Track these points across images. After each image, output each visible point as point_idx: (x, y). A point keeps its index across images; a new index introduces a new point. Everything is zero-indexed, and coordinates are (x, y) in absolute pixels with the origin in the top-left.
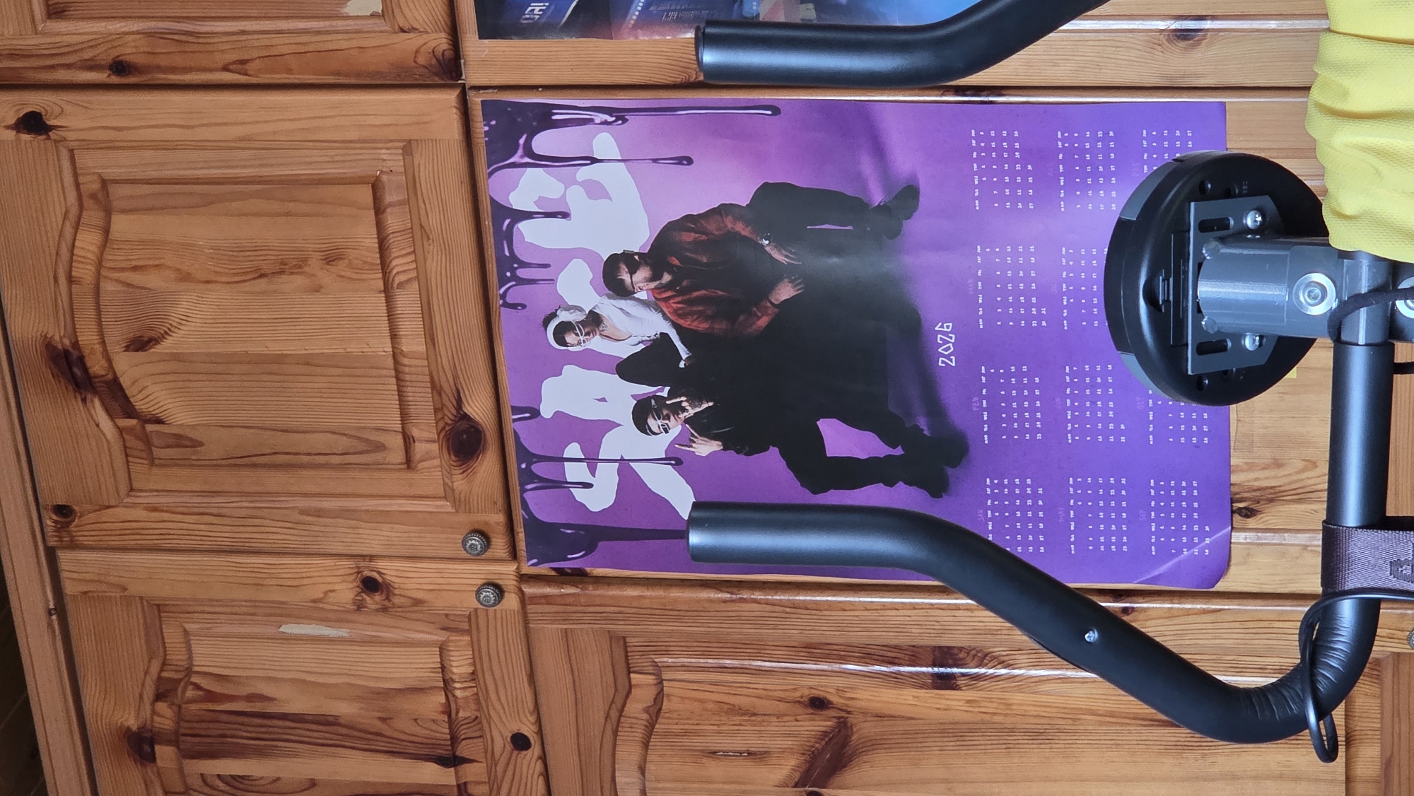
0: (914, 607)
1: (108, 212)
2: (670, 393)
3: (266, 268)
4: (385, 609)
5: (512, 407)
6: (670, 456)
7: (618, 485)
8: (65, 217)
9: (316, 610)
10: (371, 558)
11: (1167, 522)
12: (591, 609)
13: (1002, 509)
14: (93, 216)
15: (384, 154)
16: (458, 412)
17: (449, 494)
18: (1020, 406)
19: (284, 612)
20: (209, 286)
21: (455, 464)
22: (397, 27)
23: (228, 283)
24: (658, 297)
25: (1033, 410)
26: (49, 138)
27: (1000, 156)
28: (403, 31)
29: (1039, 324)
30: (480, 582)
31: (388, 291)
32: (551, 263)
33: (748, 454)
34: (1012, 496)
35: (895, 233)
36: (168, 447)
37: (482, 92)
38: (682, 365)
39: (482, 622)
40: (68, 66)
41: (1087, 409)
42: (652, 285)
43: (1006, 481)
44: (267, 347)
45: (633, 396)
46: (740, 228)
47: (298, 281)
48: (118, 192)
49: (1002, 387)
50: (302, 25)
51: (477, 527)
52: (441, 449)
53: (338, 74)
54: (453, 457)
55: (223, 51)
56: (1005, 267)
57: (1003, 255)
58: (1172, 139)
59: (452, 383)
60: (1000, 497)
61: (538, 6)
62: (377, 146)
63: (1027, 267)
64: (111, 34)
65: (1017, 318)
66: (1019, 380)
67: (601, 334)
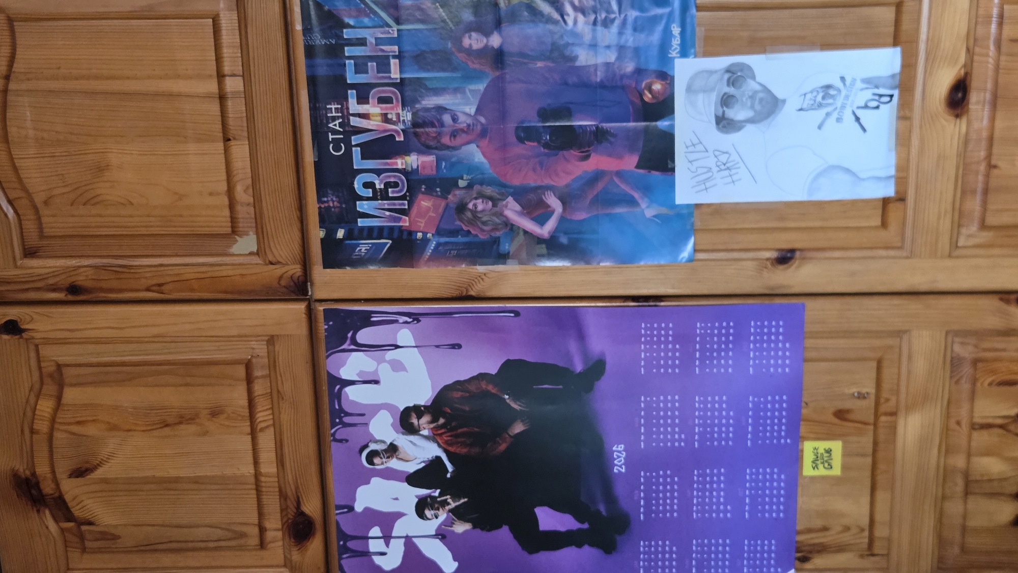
1: (61, 386)
2: (441, 495)
3: (170, 420)
5: (334, 505)
6: (438, 533)
7: (404, 553)
8: (31, 390)
13: (650, 560)
14: (50, 388)
15: (254, 344)
16: (297, 510)
17: (288, 563)
18: (665, 496)
20: (130, 433)
21: (293, 544)
22: (267, 262)
23: (143, 431)
24: (435, 433)
25: (672, 498)
26: (22, 337)
27: (659, 339)
28: (271, 263)
29: (680, 444)
31: (253, 434)
32: (366, 413)
33: (489, 530)
34: (656, 552)
35: (590, 388)
36: (97, 540)
37: (323, 303)
38: (449, 475)
40: (38, 289)
41: (707, 497)
42: (432, 426)
43: (653, 543)
44: (168, 472)
45: (417, 497)
46: (490, 388)
47: (192, 428)
48: (68, 372)
49: (654, 484)
50: (202, 260)
52: (283, 535)
53: (226, 292)
54: (292, 539)
55: (146, 278)
56: (658, 409)
57: (658, 402)
58: (770, 326)
59: (294, 492)
60: (649, 553)
61: (364, 247)
62: (250, 339)
63: (673, 409)
64: (68, 267)
65: (665, 441)
66: (665, 480)
67: (397, 458)
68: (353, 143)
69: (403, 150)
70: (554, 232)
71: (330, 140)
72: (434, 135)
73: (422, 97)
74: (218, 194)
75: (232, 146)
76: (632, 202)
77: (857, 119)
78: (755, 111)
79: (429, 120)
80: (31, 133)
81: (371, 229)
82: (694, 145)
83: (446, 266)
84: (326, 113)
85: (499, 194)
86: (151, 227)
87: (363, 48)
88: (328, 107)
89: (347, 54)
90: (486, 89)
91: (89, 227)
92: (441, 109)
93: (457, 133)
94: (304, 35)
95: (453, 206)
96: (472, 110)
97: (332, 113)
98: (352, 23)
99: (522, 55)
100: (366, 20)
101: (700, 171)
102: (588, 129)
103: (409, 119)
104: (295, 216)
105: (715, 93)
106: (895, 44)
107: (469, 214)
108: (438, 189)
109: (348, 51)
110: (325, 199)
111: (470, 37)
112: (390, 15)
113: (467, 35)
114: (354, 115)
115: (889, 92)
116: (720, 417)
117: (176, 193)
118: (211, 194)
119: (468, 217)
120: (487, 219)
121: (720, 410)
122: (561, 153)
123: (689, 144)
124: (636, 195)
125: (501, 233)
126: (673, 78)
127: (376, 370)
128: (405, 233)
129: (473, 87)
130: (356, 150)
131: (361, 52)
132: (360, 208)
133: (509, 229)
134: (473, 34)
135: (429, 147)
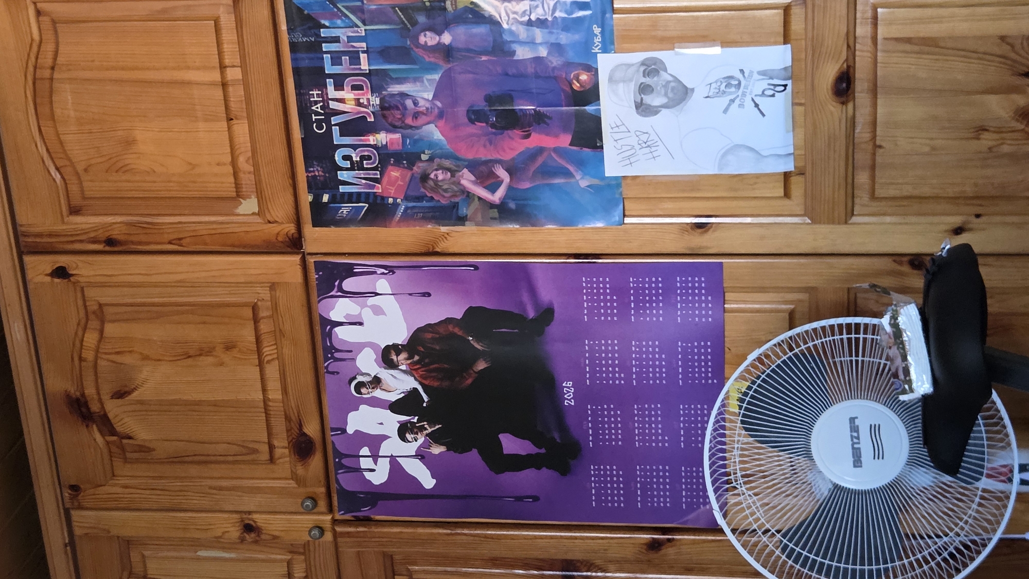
0: (552, 537)
1: (103, 322)
2: (419, 421)
3: (192, 353)
4: (256, 542)
5: (331, 428)
7: (390, 470)
8: (78, 324)
9: (218, 543)
10: (250, 513)
11: (692, 490)
12: (373, 540)
13: (600, 482)
14: (94, 323)
15: (259, 290)
16: (300, 432)
17: (294, 477)
18: (610, 426)
19: (197, 544)
20: (159, 363)
21: (298, 460)
22: (267, 221)
23: (171, 361)
24: (412, 368)
26: (70, 281)
27: (598, 291)
28: (270, 222)
29: (620, 382)
30: (311, 526)
31: (261, 365)
32: (353, 350)
33: (461, 453)
34: (605, 476)
35: (541, 333)
36: (135, 452)
37: (314, 256)
38: (425, 405)
39: (312, 548)
40: (81, 241)
41: (646, 429)
42: (409, 362)
43: (602, 467)
44: (192, 396)
45: (399, 422)
46: (457, 330)
47: (210, 360)
48: (108, 311)
49: (600, 416)
50: (213, 219)
51: (310, 495)
52: (290, 452)
54: (297, 457)
55: (169, 233)
56: (601, 352)
57: (600, 345)
58: (693, 282)
59: (296, 415)
60: (599, 476)
61: (345, 209)
62: (255, 285)
63: (613, 351)
64: (105, 224)
65: (607, 379)
66: (609, 413)
67: (380, 389)
68: (333, 123)
69: (372, 129)
70: (504, 199)
71: (314, 120)
72: (399, 116)
73: (387, 85)
74: (225, 164)
75: (234, 124)
76: (568, 174)
77: (757, 105)
78: (668, 98)
79: (394, 104)
80: (72, 113)
81: (351, 194)
82: (618, 126)
83: (415, 226)
84: (310, 98)
85: (456, 166)
86: (173, 190)
87: (338, 44)
88: (311, 93)
89: (324, 50)
90: (440, 79)
91: (121, 191)
92: (404, 95)
93: (418, 115)
94: (289, 34)
95: (419, 176)
97: (314, 98)
98: (327, 24)
99: (469, 50)
100: (339, 22)
101: (625, 148)
102: (528, 113)
104: (288, 183)
105: (634, 83)
106: (786, 42)
107: (431, 183)
108: (405, 162)
109: (325, 47)
110: (312, 169)
111: (425, 36)
112: (358, 18)
113: (422, 34)
114: (333, 100)
115: (784, 83)
116: (654, 360)
117: (190, 164)
118: (218, 164)
119: (431, 186)
120: (447, 187)
121: (654, 353)
122: (506, 132)
123: (614, 125)
124: (571, 168)
125: (459, 199)
126: (597, 70)
127: (361, 312)
128: (379, 198)
129: (429, 77)
130: (335, 129)
131: (335, 48)
132: (340, 177)
133: (466, 196)
134: (427, 33)
135: (395, 127)
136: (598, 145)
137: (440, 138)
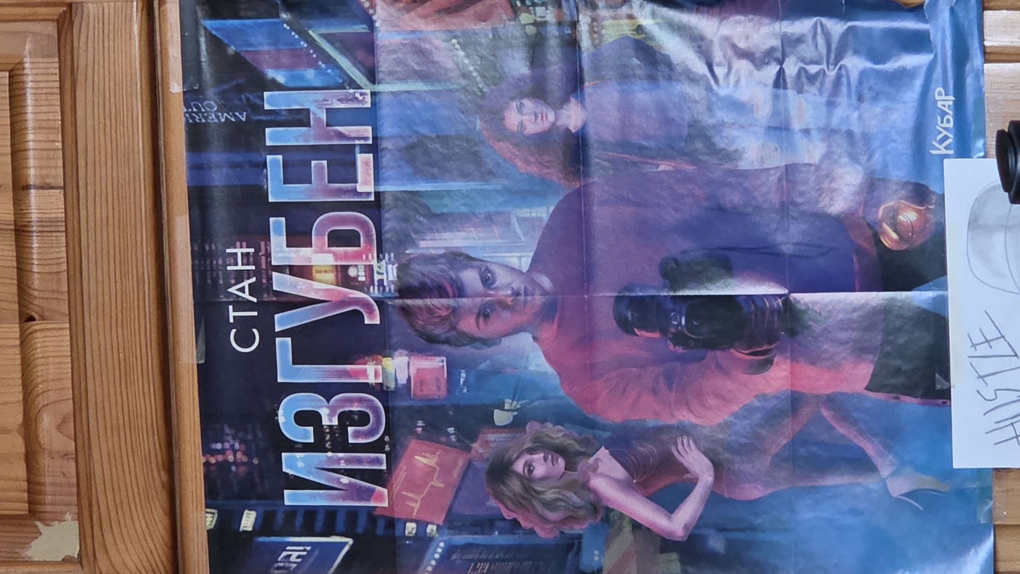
61: (295, 550)
68: (277, 329)
69: (377, 344)
70: (696, 527)
71: (231, 321)
72: (444, 313)
73: (420, 232)
74: (7, 431)
75: (36, 331)
76: (861, 463)
79: (432, 280)
81: (310, 513)
84: (225, 265)
87: (302, 130)
88: (228, 251)
89: (268, 143)
90: (553, 216)
92: (458, 258)
93: (493, 309)
94: (187, 104)
95: (486, 466)
96: (524, 261)
97: (236, 264)
98: (281, 79)
100: (310, 75)
101: (1004, 397)
102: (768, 305)
103: (391, 278)
104: (157, 480)
107: (515, 485)
108: (451, 430)
109: (272, 136)
110: (219, 446)
111: (520, 110)
112: (356, 63)
113: (514, 105)
114: (280, 269)
119: (513, 491)
120: (555, 496)
122: (710, 354)
123: (979, 339)
124: (870, 448)
125: (584, 526)
128: (381, 524)
129: (525, 212)
130: (282, 344)
131: (297, 138)
132: (288, 467)
133: (602, 519)
134: (526, 102)
135: (432, 340)
136: (938, 387)
137: (543, 370)
